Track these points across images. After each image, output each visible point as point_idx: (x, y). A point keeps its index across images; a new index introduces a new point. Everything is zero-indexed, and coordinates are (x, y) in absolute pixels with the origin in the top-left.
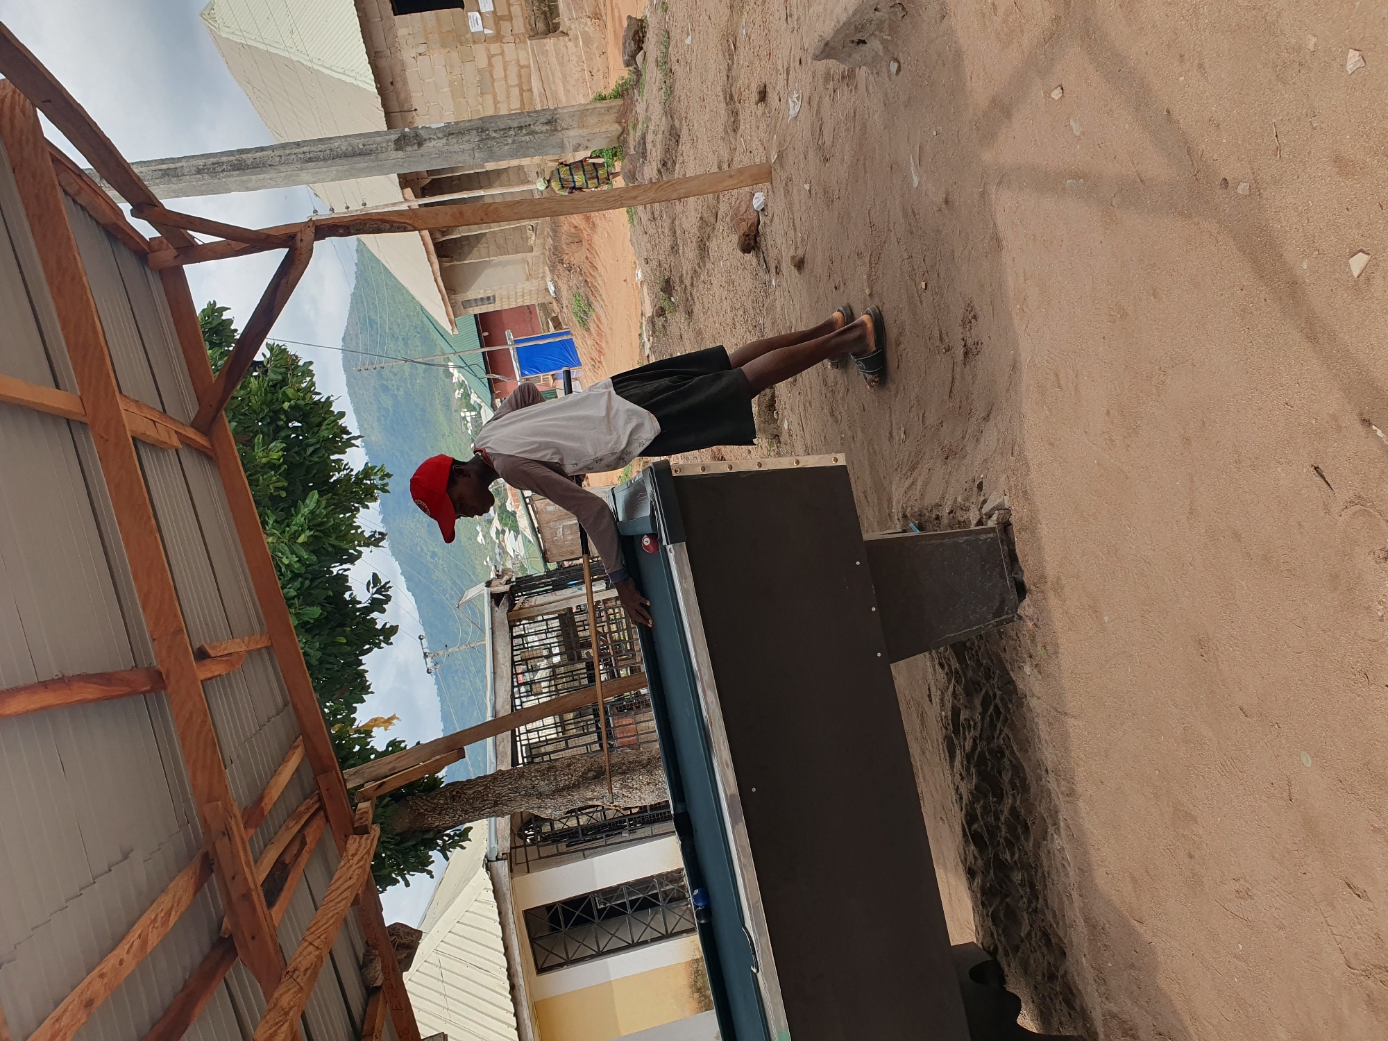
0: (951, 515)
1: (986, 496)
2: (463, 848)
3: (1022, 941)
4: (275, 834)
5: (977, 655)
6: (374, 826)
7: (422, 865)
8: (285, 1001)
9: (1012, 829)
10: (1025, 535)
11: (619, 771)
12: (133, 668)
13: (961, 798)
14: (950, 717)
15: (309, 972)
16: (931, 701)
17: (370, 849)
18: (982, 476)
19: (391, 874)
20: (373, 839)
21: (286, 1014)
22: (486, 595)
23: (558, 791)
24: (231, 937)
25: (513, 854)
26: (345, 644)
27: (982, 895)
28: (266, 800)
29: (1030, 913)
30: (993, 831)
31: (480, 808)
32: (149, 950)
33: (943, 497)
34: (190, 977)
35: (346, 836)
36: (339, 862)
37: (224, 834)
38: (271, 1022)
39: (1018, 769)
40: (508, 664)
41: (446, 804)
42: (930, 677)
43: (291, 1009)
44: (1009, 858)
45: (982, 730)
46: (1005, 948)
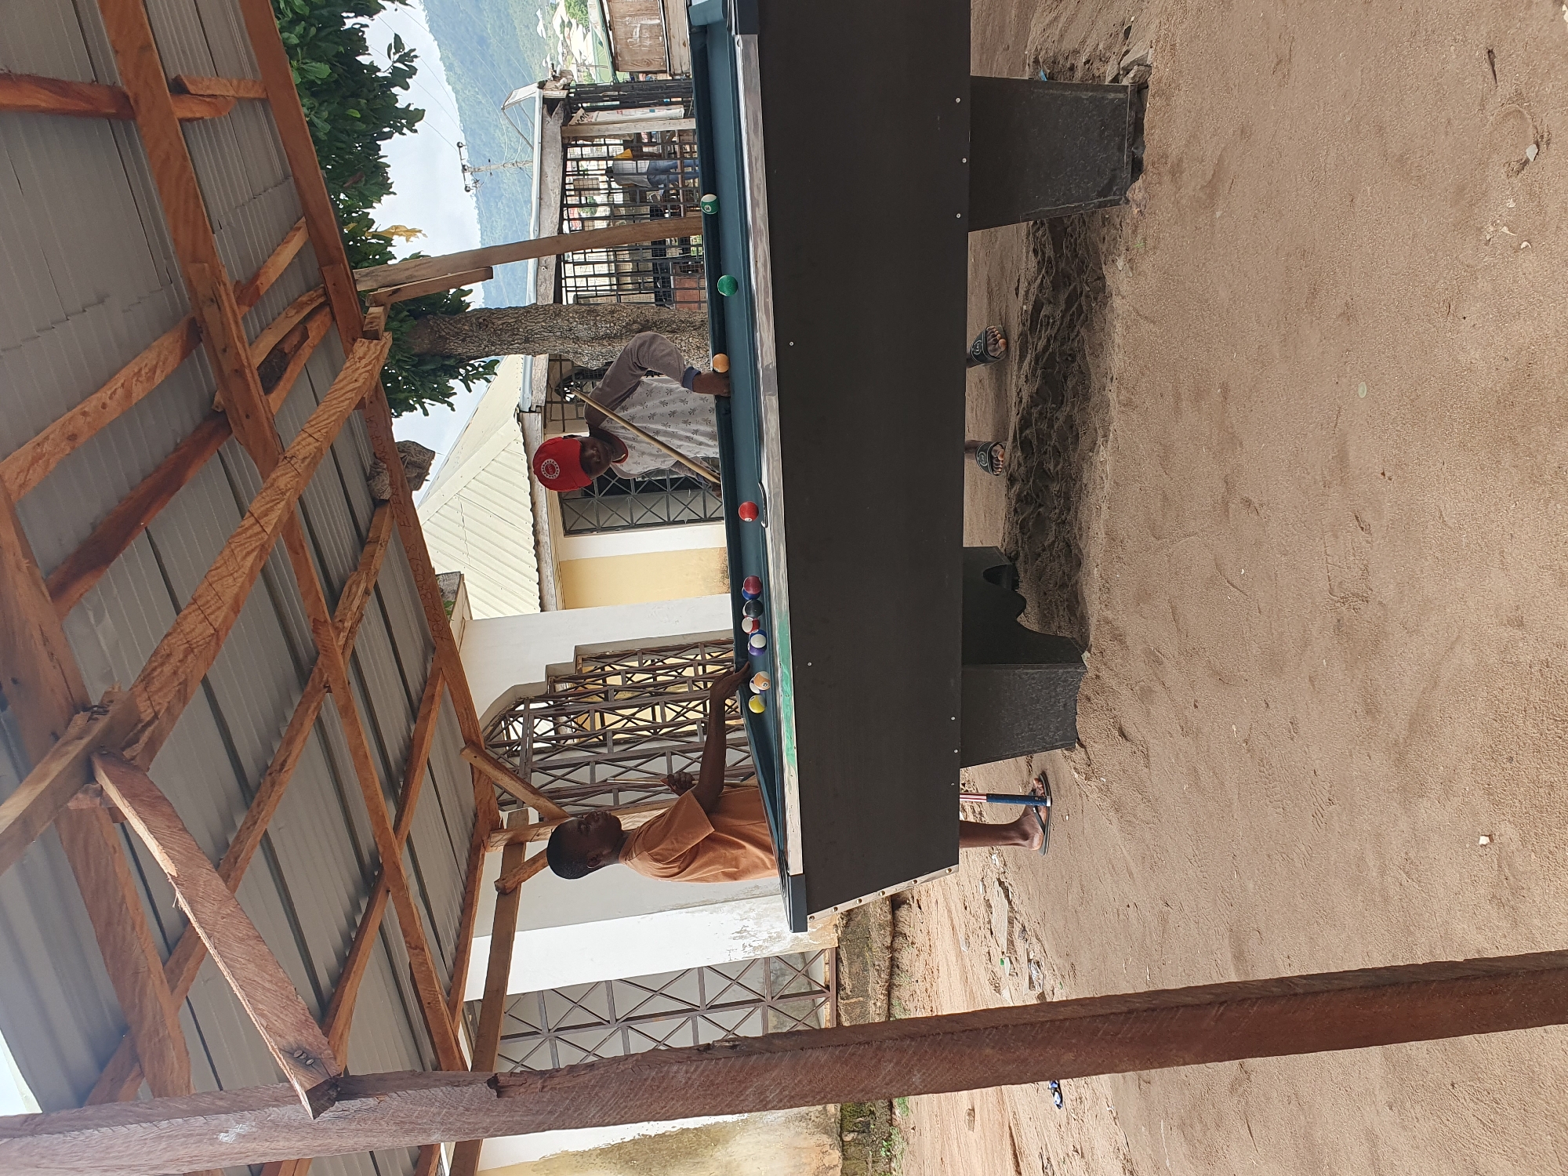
0: (1087, 66)
1: (1130, 46)
2: (488, 381)
3: (1044, 550)
4: (274, 320)
5: (1076, 244)
6: (386, 334)
7: (443, 395)
8: (282, 483)
9: (1063, 439)
10: (1159, 102)
11: (668, 329)
12: (93, 81)
13: (1021, 401)
14: (1030, 312)
15: (308, 460)
16: (1017, 294)
17: (379, 355)
18: (1132, 19)
19: (407, 399)
20: (383, 346)
21: (283, 494)
22: (537, 99)
23: (596, 339)
24: (224, 412)
25: (548, 410)
26: (359, 120)
27: (1016, 503)
28: (262, 279)
29: (1059, 523)
30: (1042, 438)
31: (509, 342)
32: (134, 402)
33: (1084, 42)
34: (181, 441)
35: (354, 340)
36: (344, 363)
37: (212, 300)
38: (268, 499)
39: (1084, 375)
40: (558, 191)
41: (473, 331)
42: (1023, 266)
43: (287, 490)
44: (1052, 468)
45: (1059, 330)
46: (1026, 556)
